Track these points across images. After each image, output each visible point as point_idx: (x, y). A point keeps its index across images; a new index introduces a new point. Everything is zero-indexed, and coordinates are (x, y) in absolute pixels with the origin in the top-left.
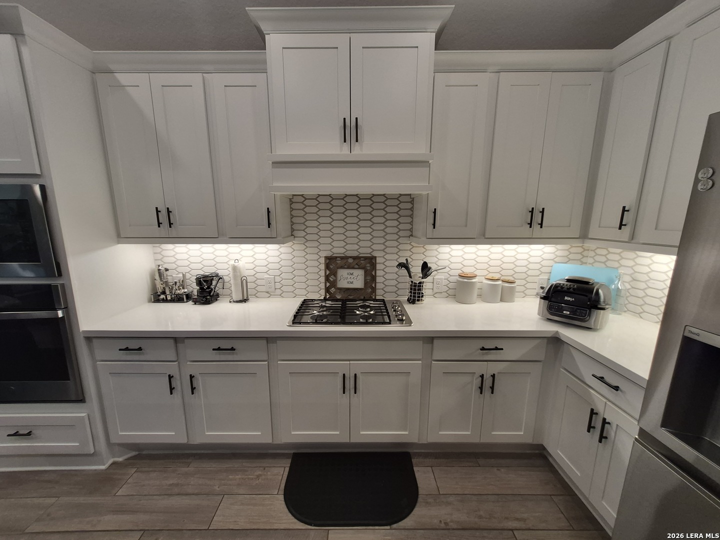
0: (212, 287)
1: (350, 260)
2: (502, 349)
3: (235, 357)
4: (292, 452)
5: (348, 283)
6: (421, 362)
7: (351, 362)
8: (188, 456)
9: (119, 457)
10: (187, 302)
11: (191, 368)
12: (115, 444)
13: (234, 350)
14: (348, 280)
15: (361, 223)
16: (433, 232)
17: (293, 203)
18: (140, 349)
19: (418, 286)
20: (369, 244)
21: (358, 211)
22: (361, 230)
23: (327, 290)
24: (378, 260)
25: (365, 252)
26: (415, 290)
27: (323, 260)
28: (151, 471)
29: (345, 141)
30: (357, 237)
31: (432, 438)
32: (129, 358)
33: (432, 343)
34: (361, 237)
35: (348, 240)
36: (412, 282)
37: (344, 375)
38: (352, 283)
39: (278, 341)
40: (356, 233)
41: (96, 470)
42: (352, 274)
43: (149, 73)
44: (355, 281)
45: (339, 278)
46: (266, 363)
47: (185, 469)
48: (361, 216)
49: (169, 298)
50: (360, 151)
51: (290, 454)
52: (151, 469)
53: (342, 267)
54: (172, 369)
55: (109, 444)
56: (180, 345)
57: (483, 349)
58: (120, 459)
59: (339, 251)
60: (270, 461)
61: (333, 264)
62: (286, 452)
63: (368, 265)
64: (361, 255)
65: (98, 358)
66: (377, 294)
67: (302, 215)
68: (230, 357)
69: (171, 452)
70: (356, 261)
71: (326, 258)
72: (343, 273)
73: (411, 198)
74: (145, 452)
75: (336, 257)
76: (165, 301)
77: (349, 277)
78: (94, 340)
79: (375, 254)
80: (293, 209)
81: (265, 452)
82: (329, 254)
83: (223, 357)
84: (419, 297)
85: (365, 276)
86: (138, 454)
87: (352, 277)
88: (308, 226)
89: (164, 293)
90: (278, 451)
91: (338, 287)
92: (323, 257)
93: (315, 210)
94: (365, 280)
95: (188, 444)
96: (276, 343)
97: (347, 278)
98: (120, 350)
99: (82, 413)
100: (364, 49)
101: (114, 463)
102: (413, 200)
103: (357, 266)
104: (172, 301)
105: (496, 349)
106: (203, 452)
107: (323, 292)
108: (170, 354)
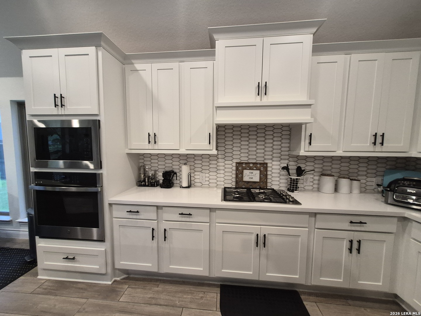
0: (171, 179)
1: (251, 165)
2: (366, 223)
3: (191, 220)
4: (219, 283)
5: (250, 178)
6: (308, 229)
7: (261, 226)
8: (157, 280)
9: (118, 278)
10: (156, 187)
11: (164, 225)
12: (117, 269)
13: (191, 215)
14: (250, 177)
15: (259, 143)
16: (309, 147)
17: (218, 131)
18: (138, 212)
19: (296, 181)
20: (263, 155)
21: (257, 136)
22: (258, 147)
23: (237, 182)
24: (269, 165)
25: (260, 160)
26: (294, 183)
27: (234, 164)
28: (137, 288)
29: (259, 95)
30: (255, 151)
31: (314, 282)
32: (131, 217)
33: (315, 216)
34: (258, 151)
35: (250, 153)
36: (291, 178)
37: (257, 235)
38: (252, 178)
39: (216, 211)
40: (255, 149)
41: (106, 284)
42: (252, 173)
43: (151, 63)
44: (254, 177)
45: (244, 175)
46: (209, 224)
47: (156, 289)
48: (258, 139)
49: (147, 184)
50: (266, 100)
51: (218, 285)
52: (137, 287)
53: (246, 169)
54: (154, 224)
55: (114, 269)
56: (160, 211)
57: (351, 222)
58: (118, 279)
59: (244, 159)
60: (207, 288)
61: (240, 167)
62: (216, 283)
63: (262, 168)
64: (258, 162)
65: (114, 216)
66: (268, 186)
67: (223, 138)
68: (188, 219)
69: (146, 277)
70: (255, 165)
71: (237, 163)
72: (246, 172)
73: (289, 128)
74: (131, 276)
75: (243, 163)
76: (145, 185)
77: (250, 174)
78: (114, 206)
79: (266, 161)
80: (218, 135)
81: (202, 282)
82: (238, 161)
83: (184, 219)
84: (296, 188)
85: (260, 174)
86: (128, 276)
87: (252, 174)
88: (227, 144)
89: (144, 181)
90: (211, 282)
91: (244, 180)
92: (235, 162)
93: (231, 135)
94: (260, 177)
95: (158, 273)
96: (215, 212)
97: (249, 175)
98: (127, 212)
99: (102, 248)
100: (271, 45)
101: (115, 281)
102: (291, 129)
103: (255, 168)
104: (148, 186)
105: (361, 223)
106: (165, 278)
107: (234, 184)
108: (153, 216)
